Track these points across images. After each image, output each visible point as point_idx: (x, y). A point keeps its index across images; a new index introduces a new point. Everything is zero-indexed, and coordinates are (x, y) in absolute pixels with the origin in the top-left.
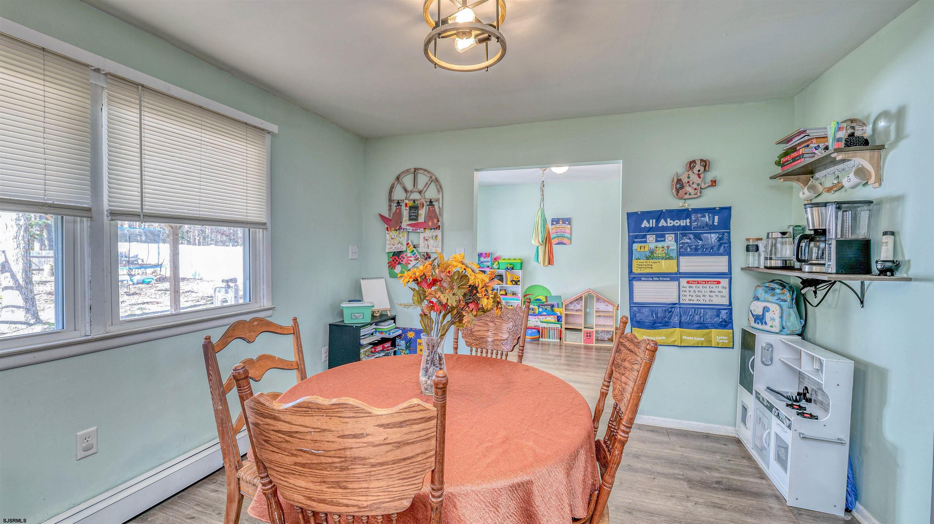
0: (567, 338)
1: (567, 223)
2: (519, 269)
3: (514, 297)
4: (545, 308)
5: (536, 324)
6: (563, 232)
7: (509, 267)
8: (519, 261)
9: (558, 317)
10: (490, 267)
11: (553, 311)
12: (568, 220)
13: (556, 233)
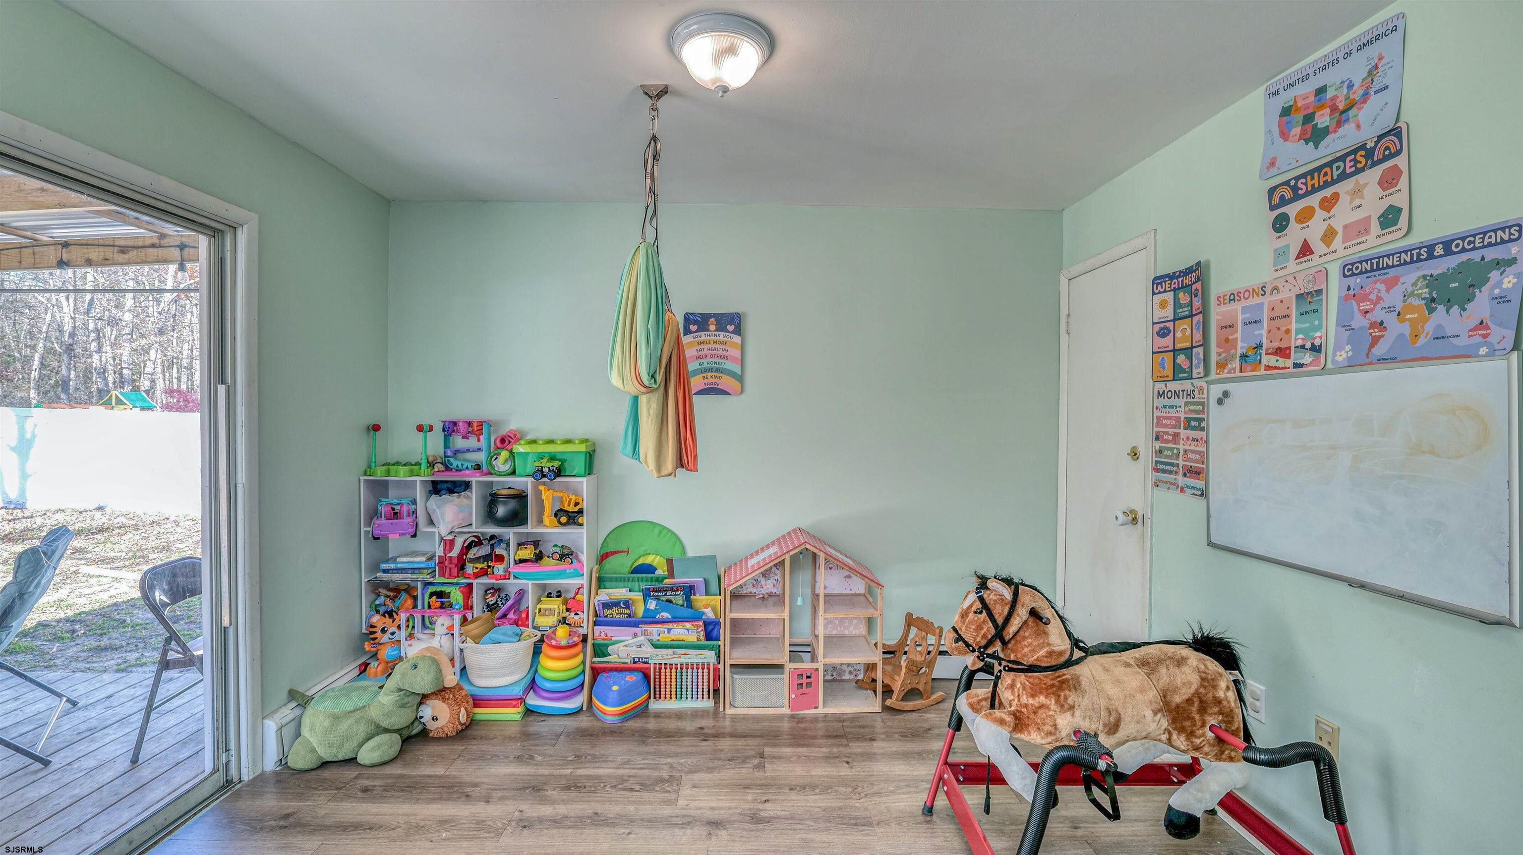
0: (738, 695)
1: (731, 328)
2: (582, 472)
3: (564, 565)
4: (664, 598)
5: (636, 653)
6: (720, 357)
7: (546, 470)
8: (583, 448)
9: (706, 624)
10: (484, 467)
11: (689, 604)
12: (733, 319)
13: (699, 358)
